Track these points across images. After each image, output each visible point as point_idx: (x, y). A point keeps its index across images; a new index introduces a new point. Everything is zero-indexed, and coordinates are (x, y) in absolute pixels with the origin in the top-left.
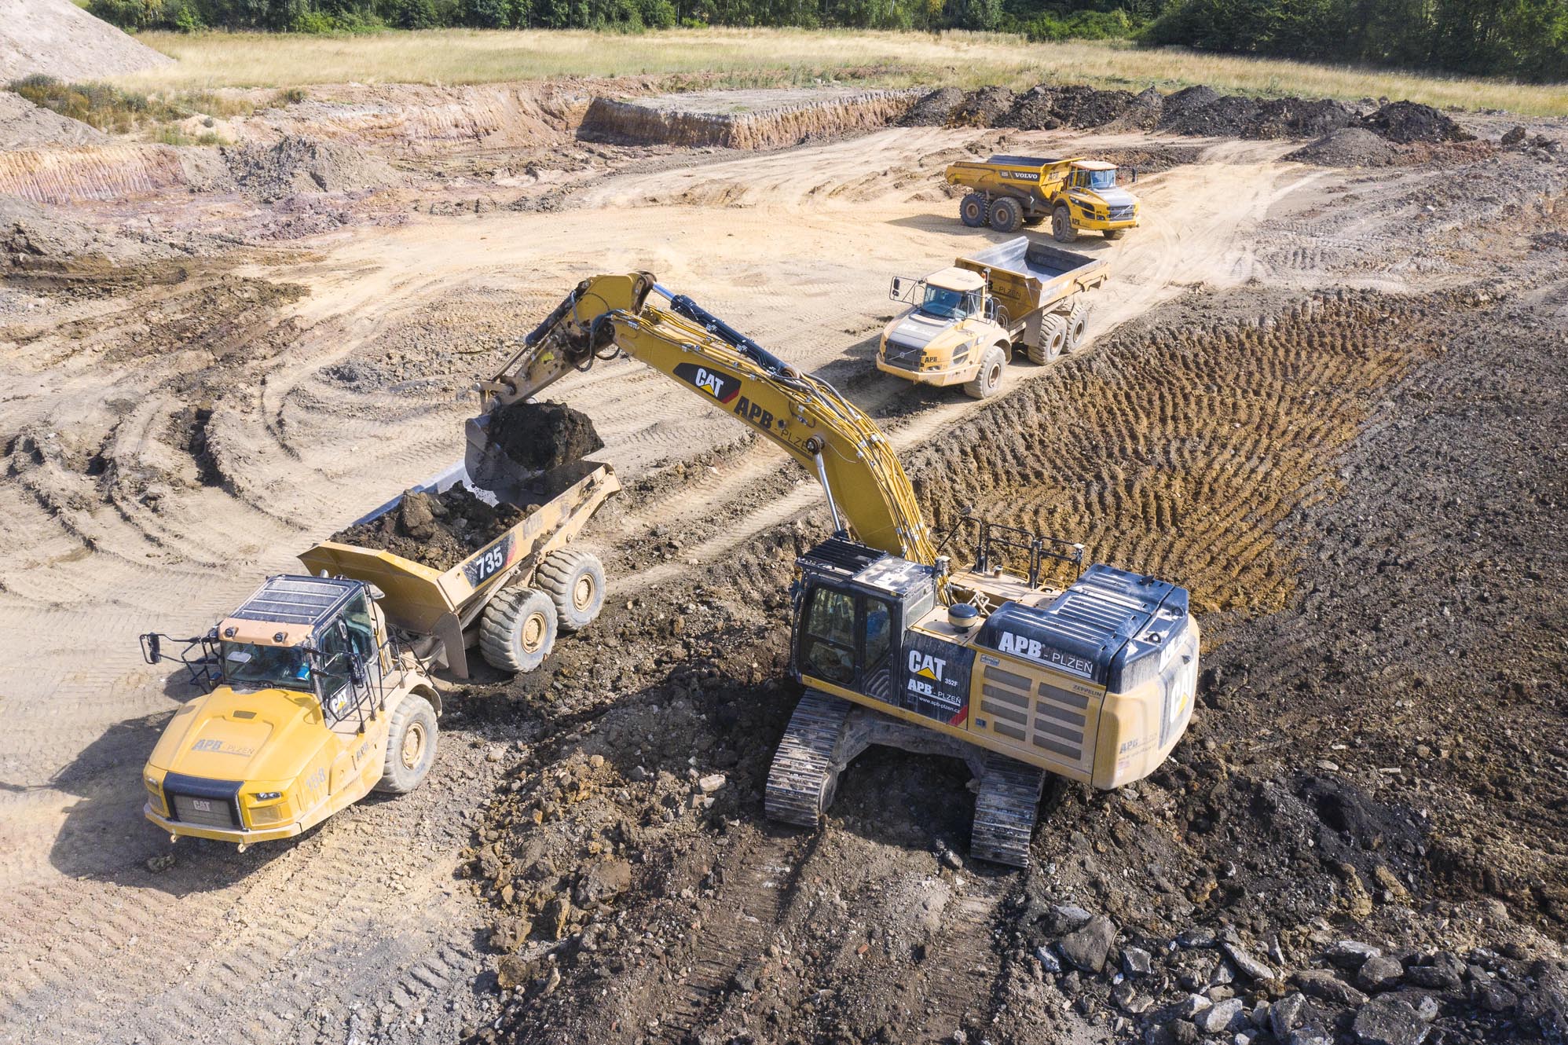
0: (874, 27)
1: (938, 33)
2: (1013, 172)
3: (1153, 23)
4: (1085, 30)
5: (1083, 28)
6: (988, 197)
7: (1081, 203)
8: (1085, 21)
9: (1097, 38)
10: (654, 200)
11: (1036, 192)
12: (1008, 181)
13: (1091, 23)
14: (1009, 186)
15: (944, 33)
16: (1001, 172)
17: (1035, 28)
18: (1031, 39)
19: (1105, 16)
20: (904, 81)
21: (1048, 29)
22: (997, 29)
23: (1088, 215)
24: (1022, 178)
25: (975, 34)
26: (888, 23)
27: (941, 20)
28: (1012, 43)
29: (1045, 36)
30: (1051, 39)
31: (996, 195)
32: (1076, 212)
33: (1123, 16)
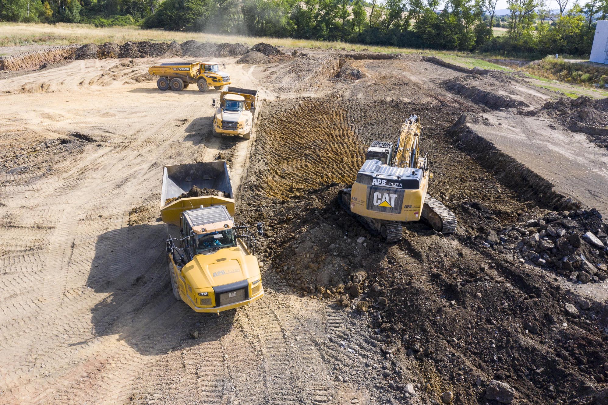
0: (22, 22)
1: (55, 24)
2: (178, 68)
3: (144, 20)
4: (118, 22)
5: (117, 22)
6: (169, 78)
7: (211, 77)
8: (117, 19)
9: (124, 25)
10: (9, 92)
11: (189, 75)
12: (177, 72)
13: (120, 20)
14: (177, 74)
15: (57, 24)
16: (173, 68)
17: (96, 22)
18: (97, 26)
19: (124, 17)
20: (65, 42)
21: (103, 22)
22: (80, 22)
23: (214, 81)
24: (182, 71)
25: (72, 24)
26: (27, 20)
27: (52, 19)
28: (89, 28)
29: (102, 25)
30: (105, 26)
31: (172, 78)
32: (209, 80)
33: (131, 17)
